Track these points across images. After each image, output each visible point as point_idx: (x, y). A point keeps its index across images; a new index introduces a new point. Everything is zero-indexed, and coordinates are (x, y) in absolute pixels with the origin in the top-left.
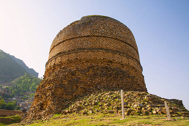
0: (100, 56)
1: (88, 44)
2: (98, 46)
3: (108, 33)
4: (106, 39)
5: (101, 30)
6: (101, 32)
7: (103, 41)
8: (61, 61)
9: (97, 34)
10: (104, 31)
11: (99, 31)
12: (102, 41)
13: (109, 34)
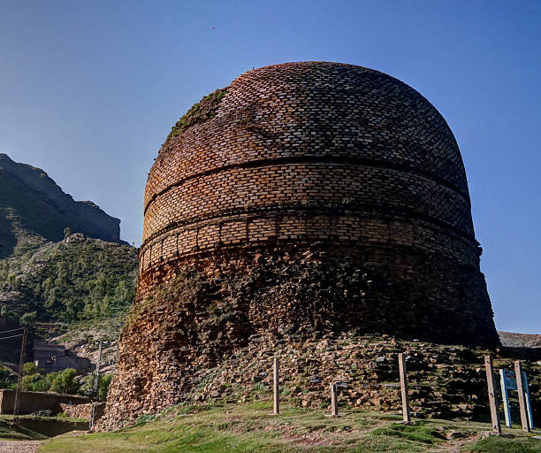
0: (288, 231)
1: (250, 192)
2: (281, 195)
3: (313, 141)
4: (307, 167)
5: (292, 134)
6: (288, 142)
7: (298, 173)
8: (178, 252)
9: (275, 151)
10: (300, 139)
11: (282, 140)
12: (294, 177)
13: (317, 144)
